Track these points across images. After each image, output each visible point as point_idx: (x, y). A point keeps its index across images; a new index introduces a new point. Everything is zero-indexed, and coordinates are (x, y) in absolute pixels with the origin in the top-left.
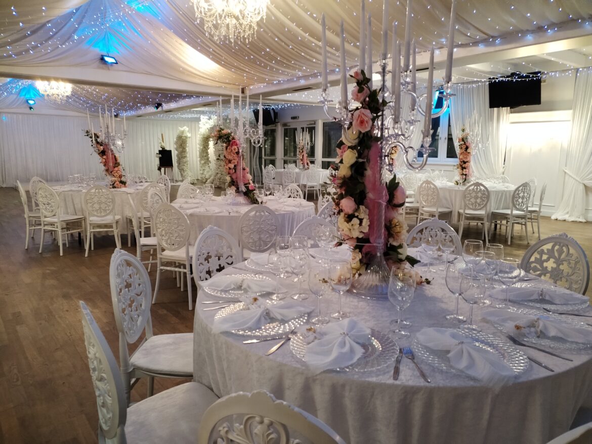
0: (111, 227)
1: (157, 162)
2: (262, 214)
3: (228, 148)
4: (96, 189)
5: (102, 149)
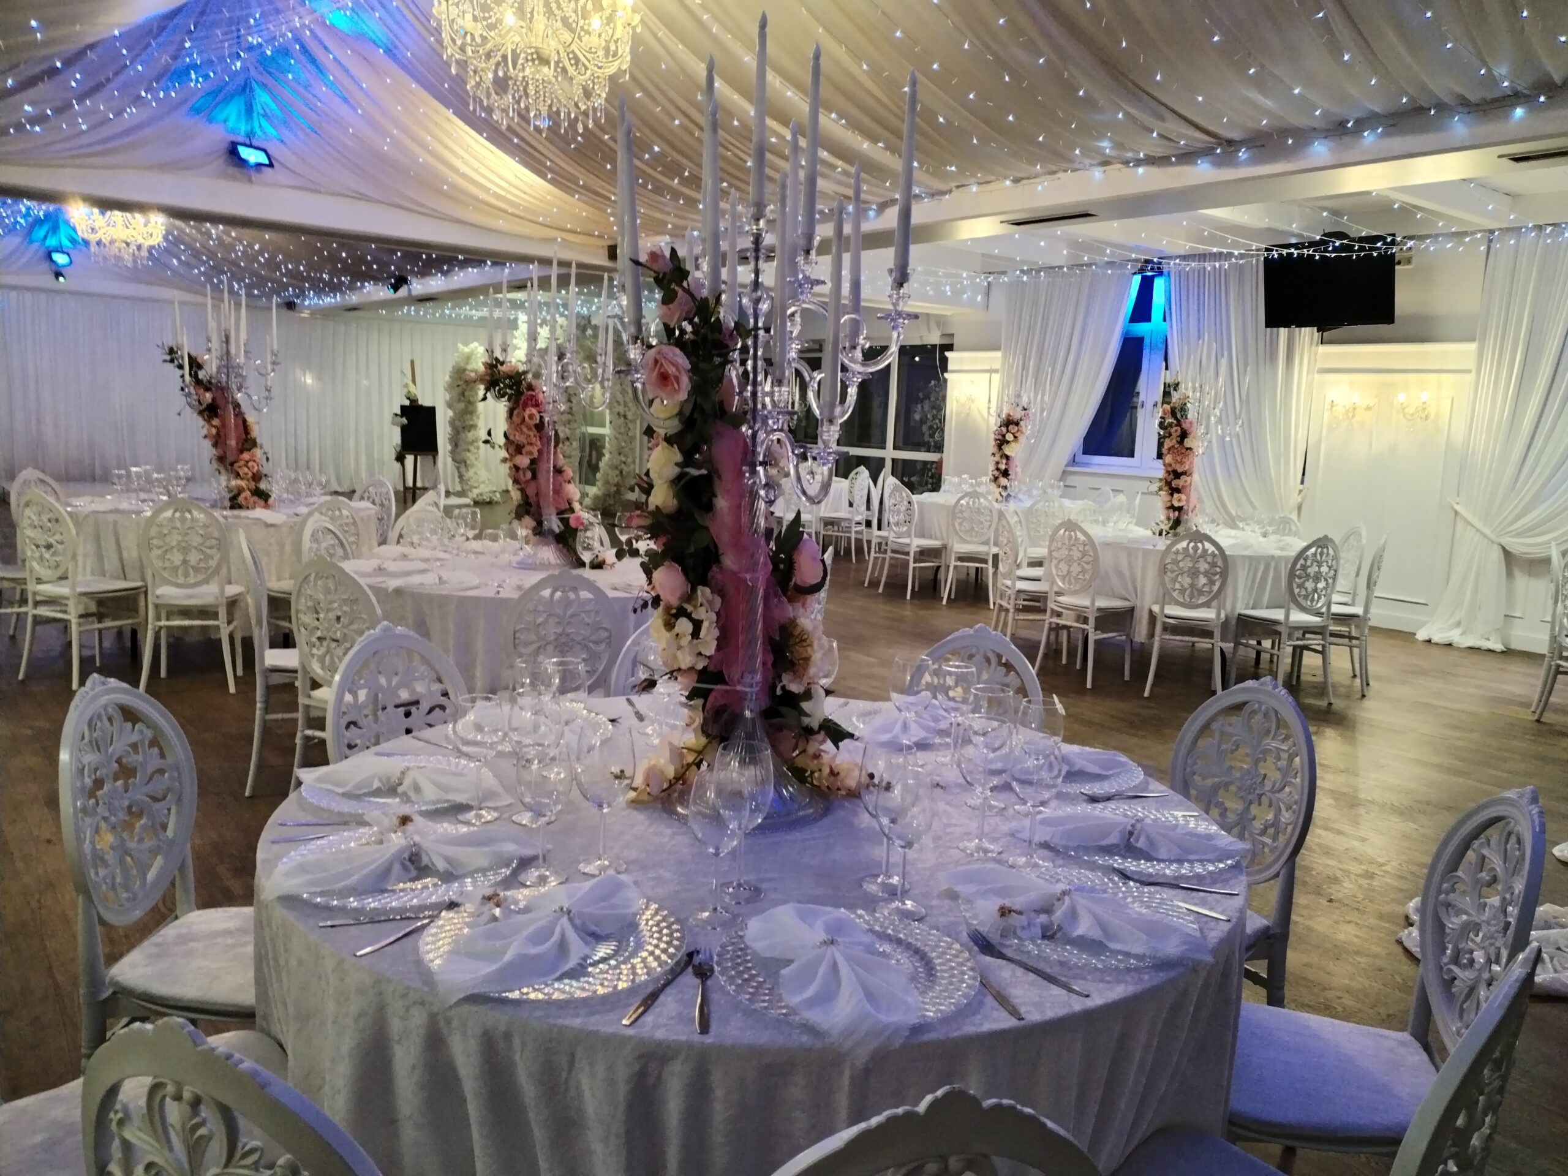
0: (215, 616)
1: (395, 437)
2: (572, 595)
3: (515, 412)
4: (176, 511)
5: (210, 401)
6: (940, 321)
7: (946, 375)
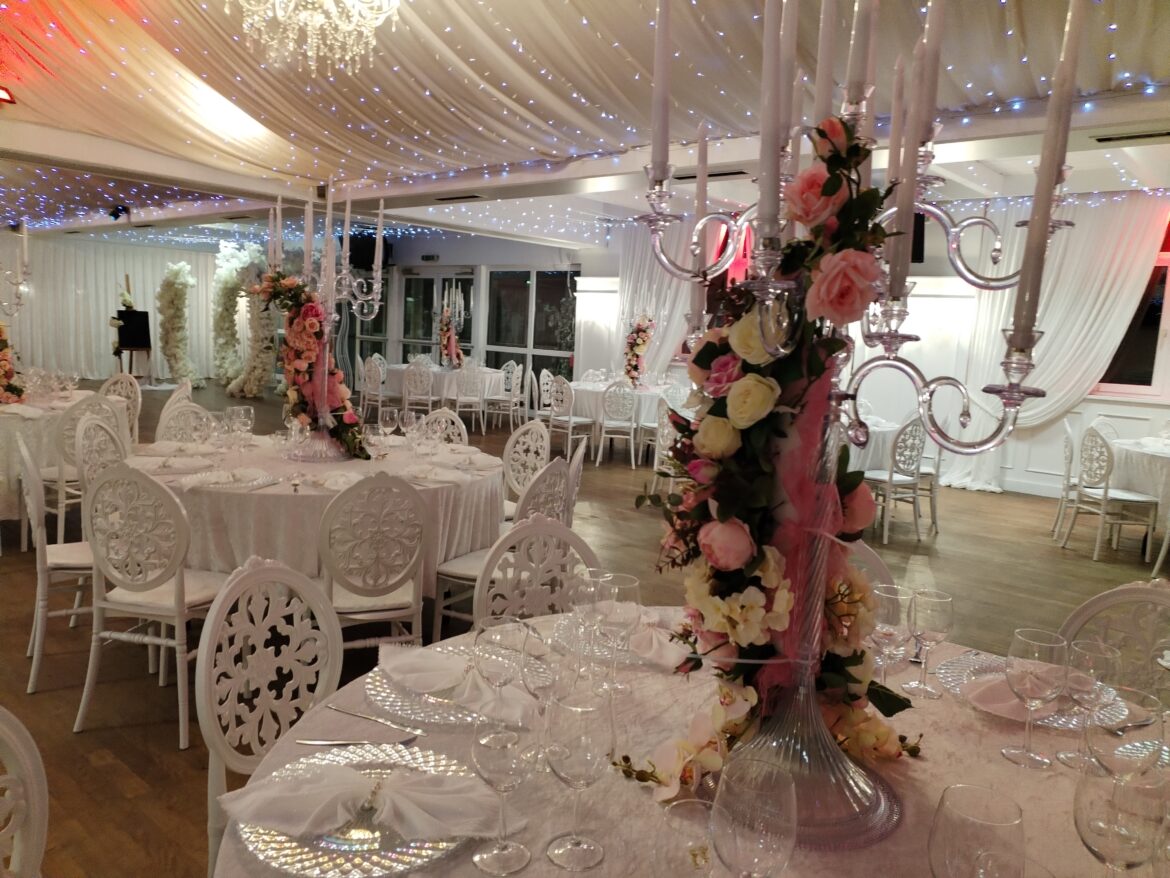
6: (570, 254)
7: (575, 294)
